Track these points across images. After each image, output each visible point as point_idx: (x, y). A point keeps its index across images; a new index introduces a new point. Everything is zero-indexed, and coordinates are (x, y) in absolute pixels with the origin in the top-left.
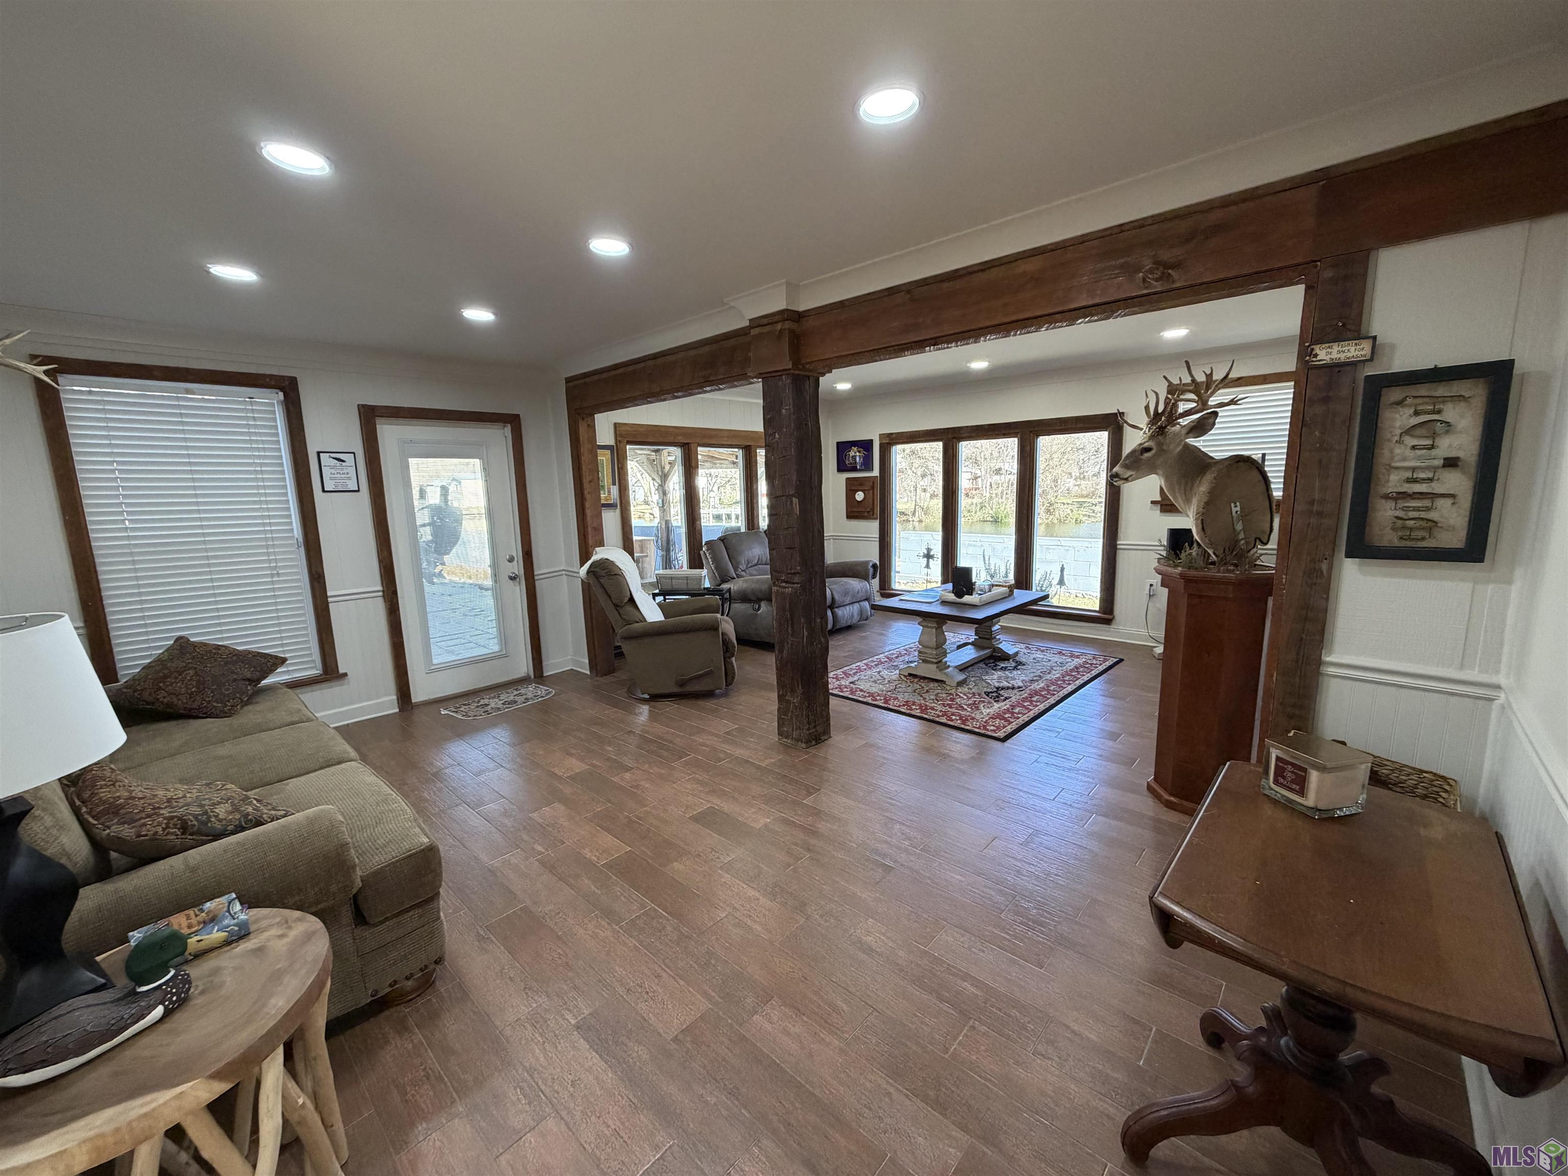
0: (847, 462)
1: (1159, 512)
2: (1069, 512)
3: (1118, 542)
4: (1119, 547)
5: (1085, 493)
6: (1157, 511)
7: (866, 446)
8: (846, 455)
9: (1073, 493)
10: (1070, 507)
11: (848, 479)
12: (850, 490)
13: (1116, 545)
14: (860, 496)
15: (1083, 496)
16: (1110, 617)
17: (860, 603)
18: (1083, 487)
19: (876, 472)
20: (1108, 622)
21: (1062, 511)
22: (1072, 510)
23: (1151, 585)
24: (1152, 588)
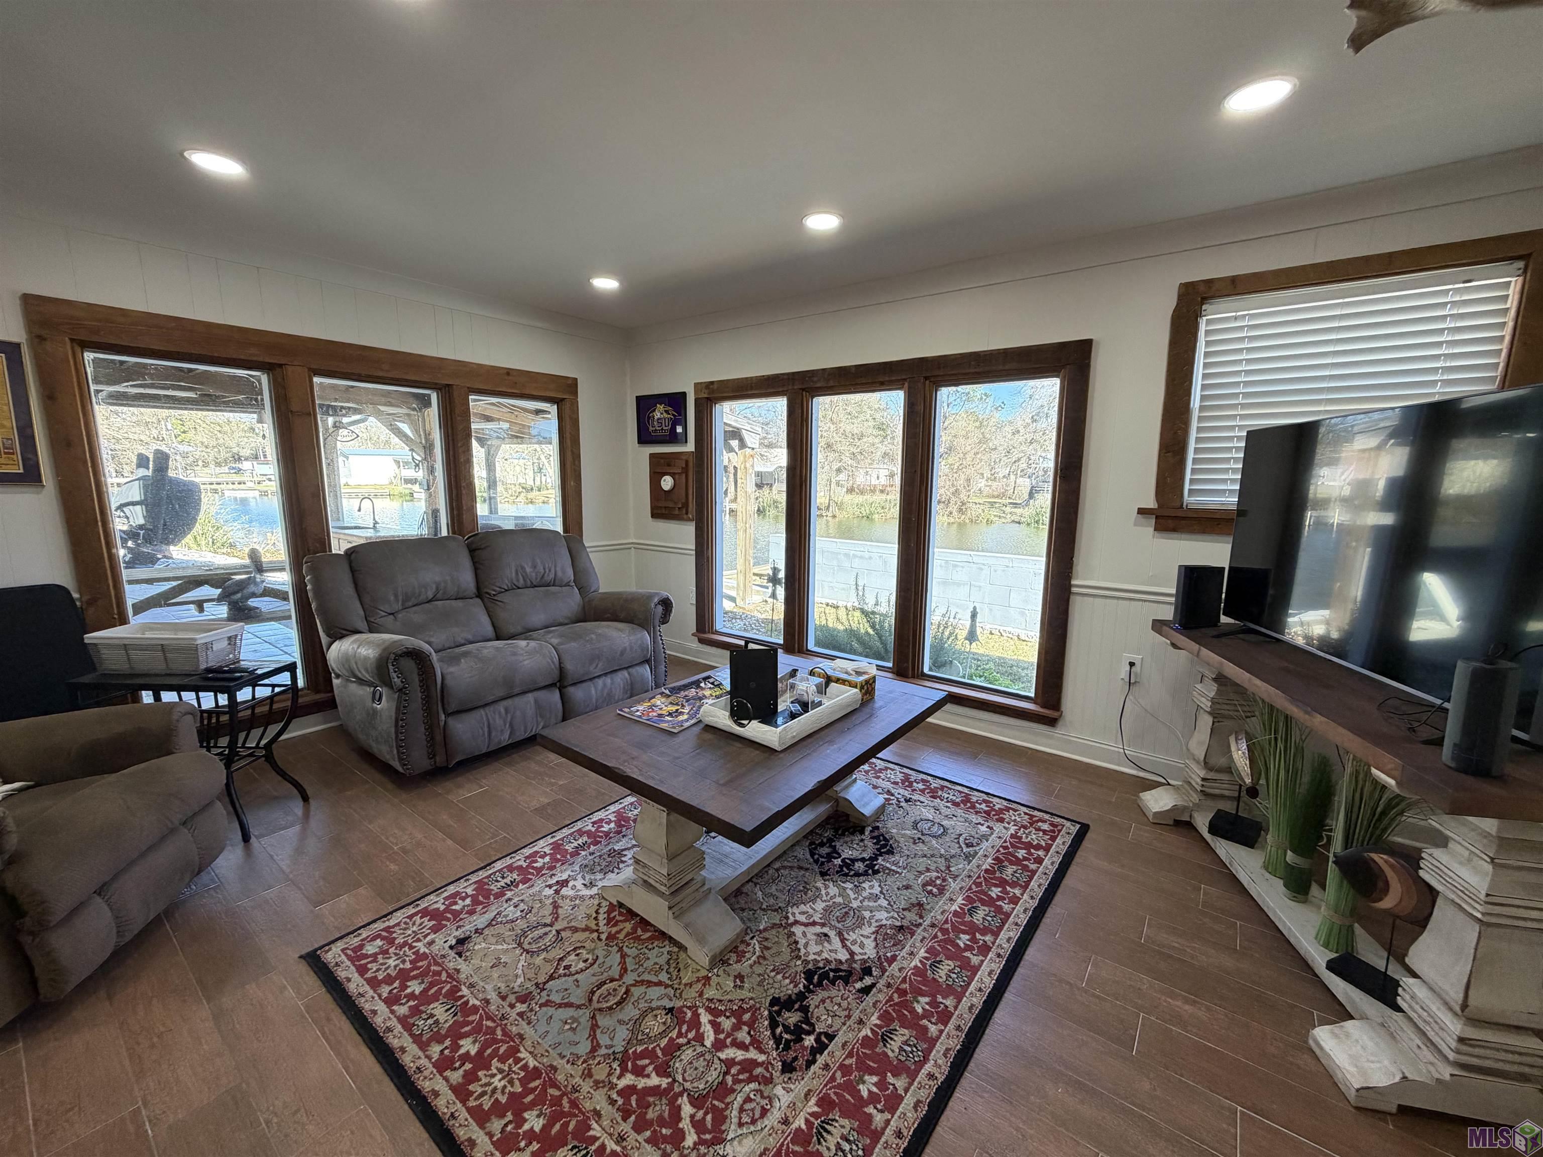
0: (651, 429)
1: (1152, 529)
2: (980, 511)
3: (1073, 582)
4: (1074, 590)
5: (996, 493)
6: (1147, 530)
7: (676, 401)
8: (649, 418)
9: (985, 493)
10: (982, 507)
11: (652, 456)
12: (655, 473)
13: (1070, 586)
14: (667, 483)
15: (993, 497)
16: (1054, 714)
17: (630, 670)
18: (993, 488)
19: (690, 447)
20: (1052, 722)
21: (974, 511)
22: (983, 510)
23: (1132, 664)
24: (1133, 669)
